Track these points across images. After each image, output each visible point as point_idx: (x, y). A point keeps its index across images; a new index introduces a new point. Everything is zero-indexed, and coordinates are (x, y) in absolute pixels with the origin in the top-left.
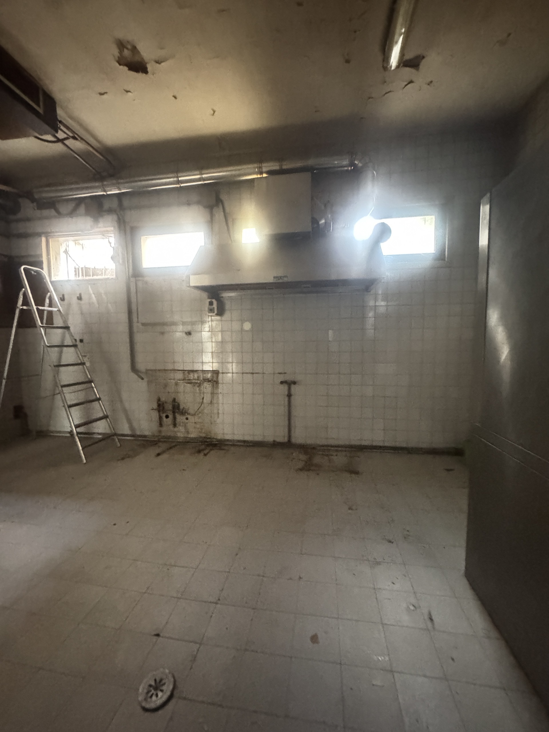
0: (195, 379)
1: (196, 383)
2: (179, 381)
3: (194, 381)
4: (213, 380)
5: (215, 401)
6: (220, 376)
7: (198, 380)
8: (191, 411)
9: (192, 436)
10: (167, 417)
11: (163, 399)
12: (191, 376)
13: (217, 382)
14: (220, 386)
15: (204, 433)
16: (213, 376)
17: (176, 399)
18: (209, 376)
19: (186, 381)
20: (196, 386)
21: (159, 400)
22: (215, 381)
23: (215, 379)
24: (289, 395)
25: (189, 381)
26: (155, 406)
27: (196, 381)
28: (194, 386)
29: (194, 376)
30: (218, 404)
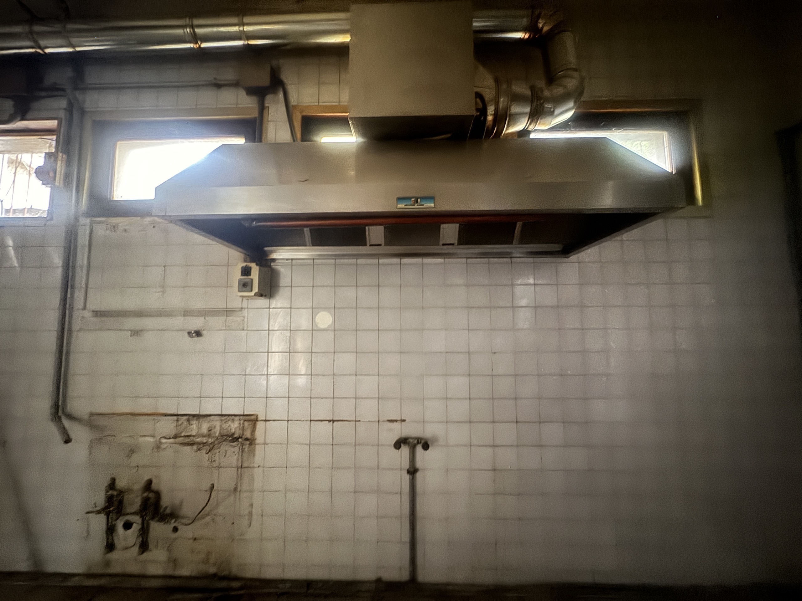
0: (203, 436)
1: (204, 444)
2: (164, 441)
3: (199, 440)
4: (244, 437)
5: (245, 486)
6: (260, 426)
7: (209, 436)
8: (188, 510)
9: (185, 572)
10: (128, 526)
11: (121, 484)
12: (194, 428)
13: (251, 441)
14: (259, 450)
15: (214, 564)
16: (243, 429)
17: (154, 481)
18: (234, 426)
19: (180, 440)
20: (204, 451)
21: (112, 485)
22: (247, 439)
23: (248, 434)
24: (413, 471)
25: (187, 440)
26: (100, 499)
27: (204, 440)
28: (199, 450)
29: (199, 428)
30: (252, 491)
